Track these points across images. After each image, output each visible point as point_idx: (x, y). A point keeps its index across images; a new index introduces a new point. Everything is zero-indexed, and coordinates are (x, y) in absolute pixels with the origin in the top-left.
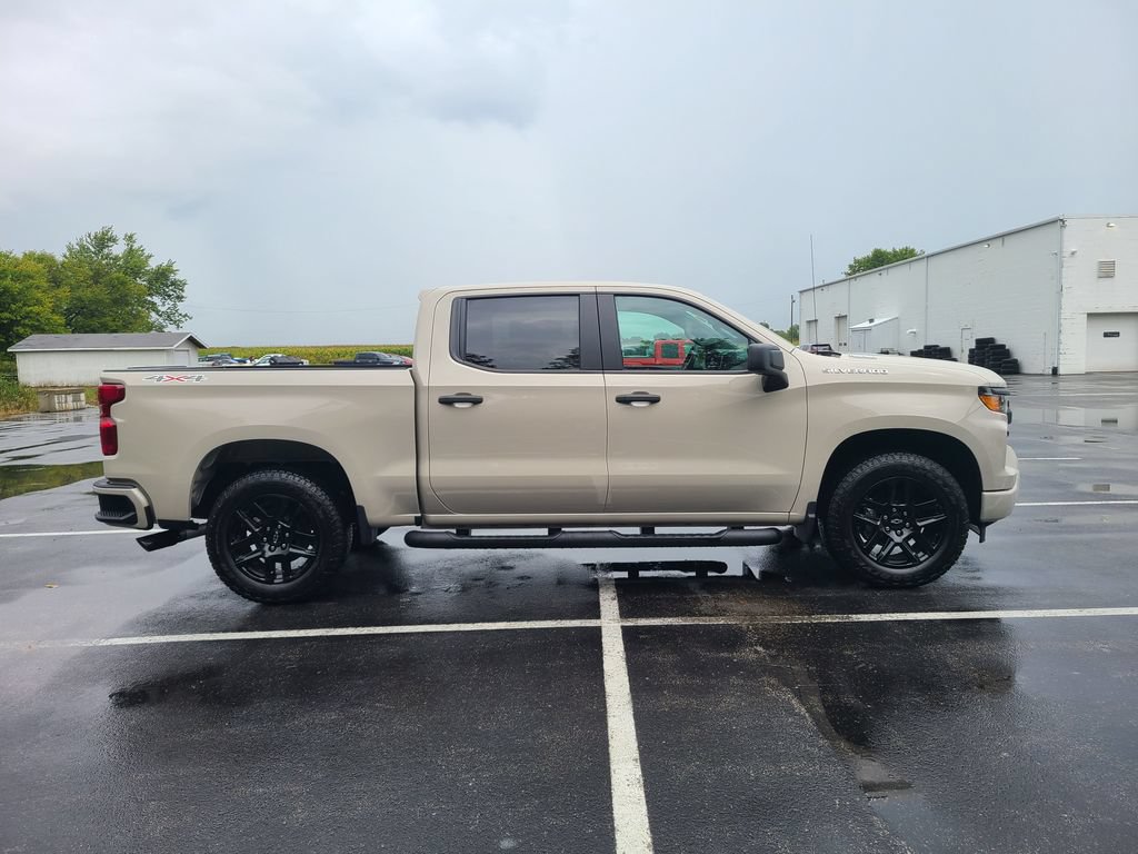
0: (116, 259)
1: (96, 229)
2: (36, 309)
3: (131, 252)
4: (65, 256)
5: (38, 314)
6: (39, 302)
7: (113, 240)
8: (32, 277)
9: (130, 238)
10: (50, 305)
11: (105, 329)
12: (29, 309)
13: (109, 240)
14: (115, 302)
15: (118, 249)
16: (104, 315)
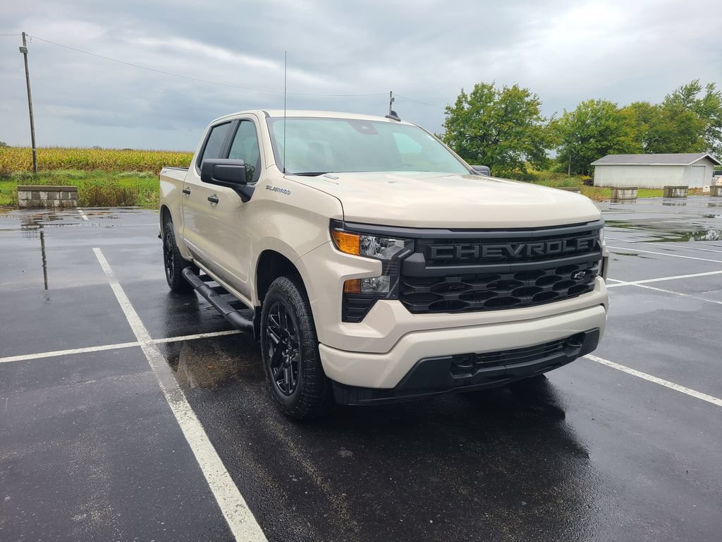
0: (698, 102)
1: (687, 82)
2: (622, 138)
3: (709, 96)
4: (663, 103)
5: (624, 142)
6: (626, 134)
7: (699, 89)
8: (625, 118)
9: (711, 87)
10: (634, 136)
11: (669, 151)
12: (618, 139)
13: (695, 89)
14: (682, 133)
15: (700, 96)
16: (671, 141)
